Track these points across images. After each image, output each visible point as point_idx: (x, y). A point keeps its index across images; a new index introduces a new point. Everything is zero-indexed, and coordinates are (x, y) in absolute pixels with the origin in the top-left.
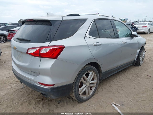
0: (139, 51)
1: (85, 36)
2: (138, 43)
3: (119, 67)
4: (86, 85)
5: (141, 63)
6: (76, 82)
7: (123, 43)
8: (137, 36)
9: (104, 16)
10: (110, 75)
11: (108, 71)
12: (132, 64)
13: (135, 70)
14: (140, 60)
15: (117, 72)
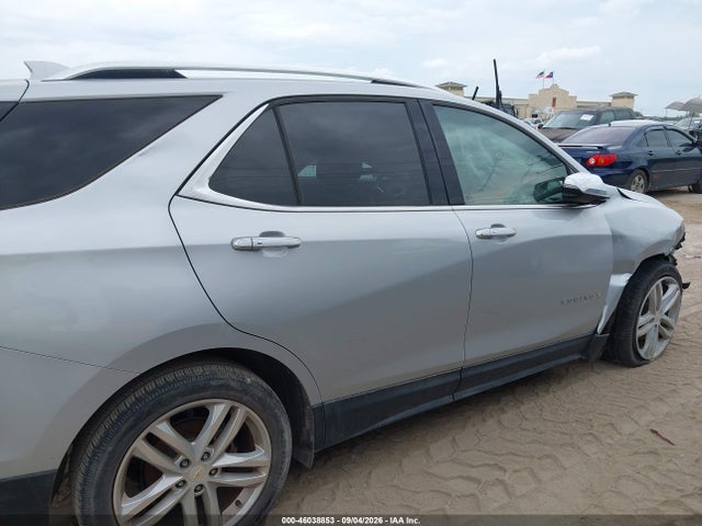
0: (620, 281)
1: (176, 194)
2: (617, 238)
3: (463, 377)
4: (176, 479)
5: (653, 348)
6: (90, 463)
7: (483, 237)
8: (598, 200)
9: (374, 81)
10: (391, 419)
11: (369, 394)
12: (576, 357)
13: (602, 389)
14: (639, 333)
15: (448, 399)
